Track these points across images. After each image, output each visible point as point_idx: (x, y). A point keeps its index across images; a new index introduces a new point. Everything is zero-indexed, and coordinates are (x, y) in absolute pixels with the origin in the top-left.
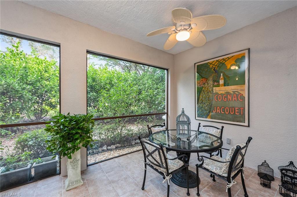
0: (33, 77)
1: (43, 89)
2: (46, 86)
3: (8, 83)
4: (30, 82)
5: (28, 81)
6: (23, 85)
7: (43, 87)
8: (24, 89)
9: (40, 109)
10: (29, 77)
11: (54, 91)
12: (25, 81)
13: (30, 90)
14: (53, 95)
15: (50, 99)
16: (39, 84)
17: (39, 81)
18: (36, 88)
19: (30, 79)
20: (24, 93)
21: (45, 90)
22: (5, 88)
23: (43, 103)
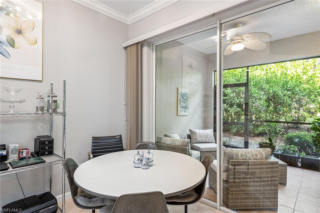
0: (292, 82)
1: (301, 94)
2: (304, 90)
3: (274, 91)
4: (290, 88)
5: (288, 87)
6: (284, 91)
7: (301, 91)
8: (285, 95)
9: (297, 115)
10: (289, 83)
11: (313, 95)
12: (286, 87)
13: (289, 96)
14: (312, 100)
15: (308, 105)
16: (297, 89)
17: (298, 86)
18: (295, 93)
19: (290, 85)
20: (286, 99)
21: (303, 95)
22: (272, 96)
23: (300, 109)
